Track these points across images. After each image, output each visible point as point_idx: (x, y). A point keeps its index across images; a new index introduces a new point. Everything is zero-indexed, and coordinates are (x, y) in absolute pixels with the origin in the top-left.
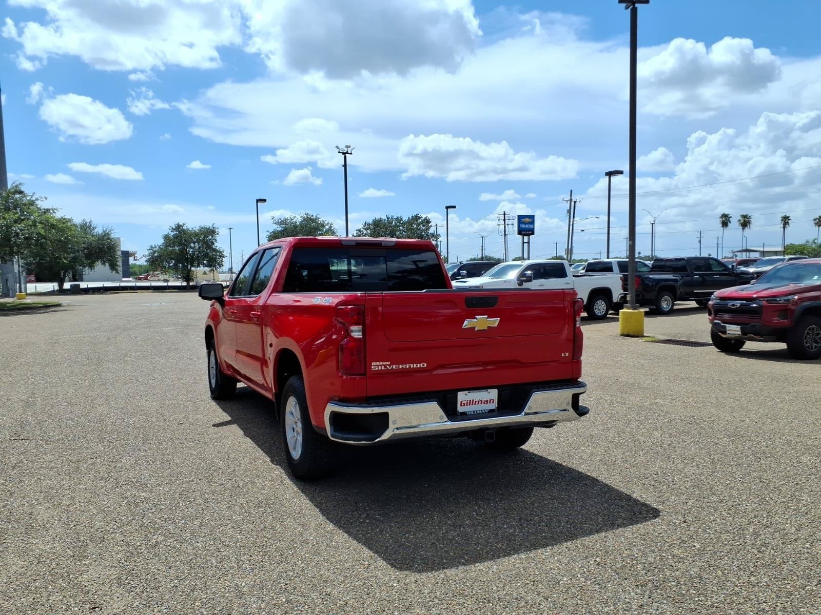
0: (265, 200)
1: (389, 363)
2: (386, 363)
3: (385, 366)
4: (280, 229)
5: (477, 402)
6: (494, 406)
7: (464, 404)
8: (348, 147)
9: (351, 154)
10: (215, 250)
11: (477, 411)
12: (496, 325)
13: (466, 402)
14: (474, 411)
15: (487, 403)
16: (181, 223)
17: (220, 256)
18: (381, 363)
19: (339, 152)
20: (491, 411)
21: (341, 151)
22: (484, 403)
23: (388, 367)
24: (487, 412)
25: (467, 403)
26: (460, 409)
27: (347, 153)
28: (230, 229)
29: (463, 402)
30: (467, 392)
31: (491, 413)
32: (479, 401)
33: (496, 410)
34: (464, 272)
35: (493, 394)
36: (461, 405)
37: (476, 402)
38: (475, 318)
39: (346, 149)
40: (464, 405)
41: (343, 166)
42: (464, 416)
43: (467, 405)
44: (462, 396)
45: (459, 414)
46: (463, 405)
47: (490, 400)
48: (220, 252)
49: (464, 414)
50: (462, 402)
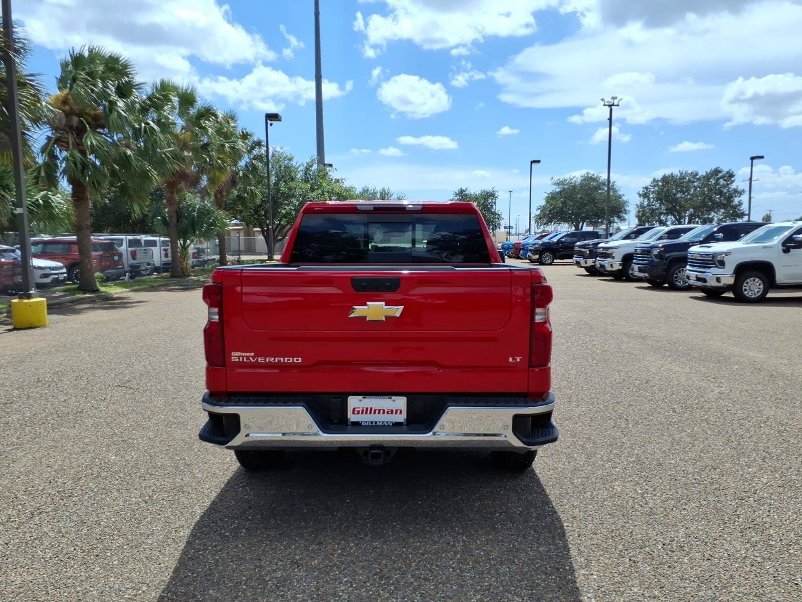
0: (539, 161)
1: (253, 354)
2: (248, 354)
3: (248, 358)
4: (558, 190)
5: (377, 411)
6: (402, 418)
7: (358, 412)
8: (614, 98)
9: (618, 105)
10: (494, 213)
11: (376, 423)
12: (398, 315)
13: (361, 410)
14: (372, 423)
15: (392, 413)
16: (464, 188)
17: (498, 219)
18: (244, 354)
19: (604, 105)
20: (398, 424)
21: (606, 104)
22: (388, 413)
23: (251, 358)
24: (391, 424)
25: (363, 411)
26: (352, 418)
27: (613, 105)
28: (510, 191)
29: (356, 409)
30: (361, 397)
31: (396, 427)
32: (380, 410)
33: (405, 424)
34: (721, 234)
35: (401, 403)
36: (353, 413)
37: (375, 411)
38: (365, 305)
39: (612, 101)
40: (358, 414)
41: (608, 119)
42: (357, 427)
43: (362, 413)
44: (354, 402)
45: (349, 424)
46: (356, 412)
47: (397, 411)
49: (357, 424)
50: (354, 409)
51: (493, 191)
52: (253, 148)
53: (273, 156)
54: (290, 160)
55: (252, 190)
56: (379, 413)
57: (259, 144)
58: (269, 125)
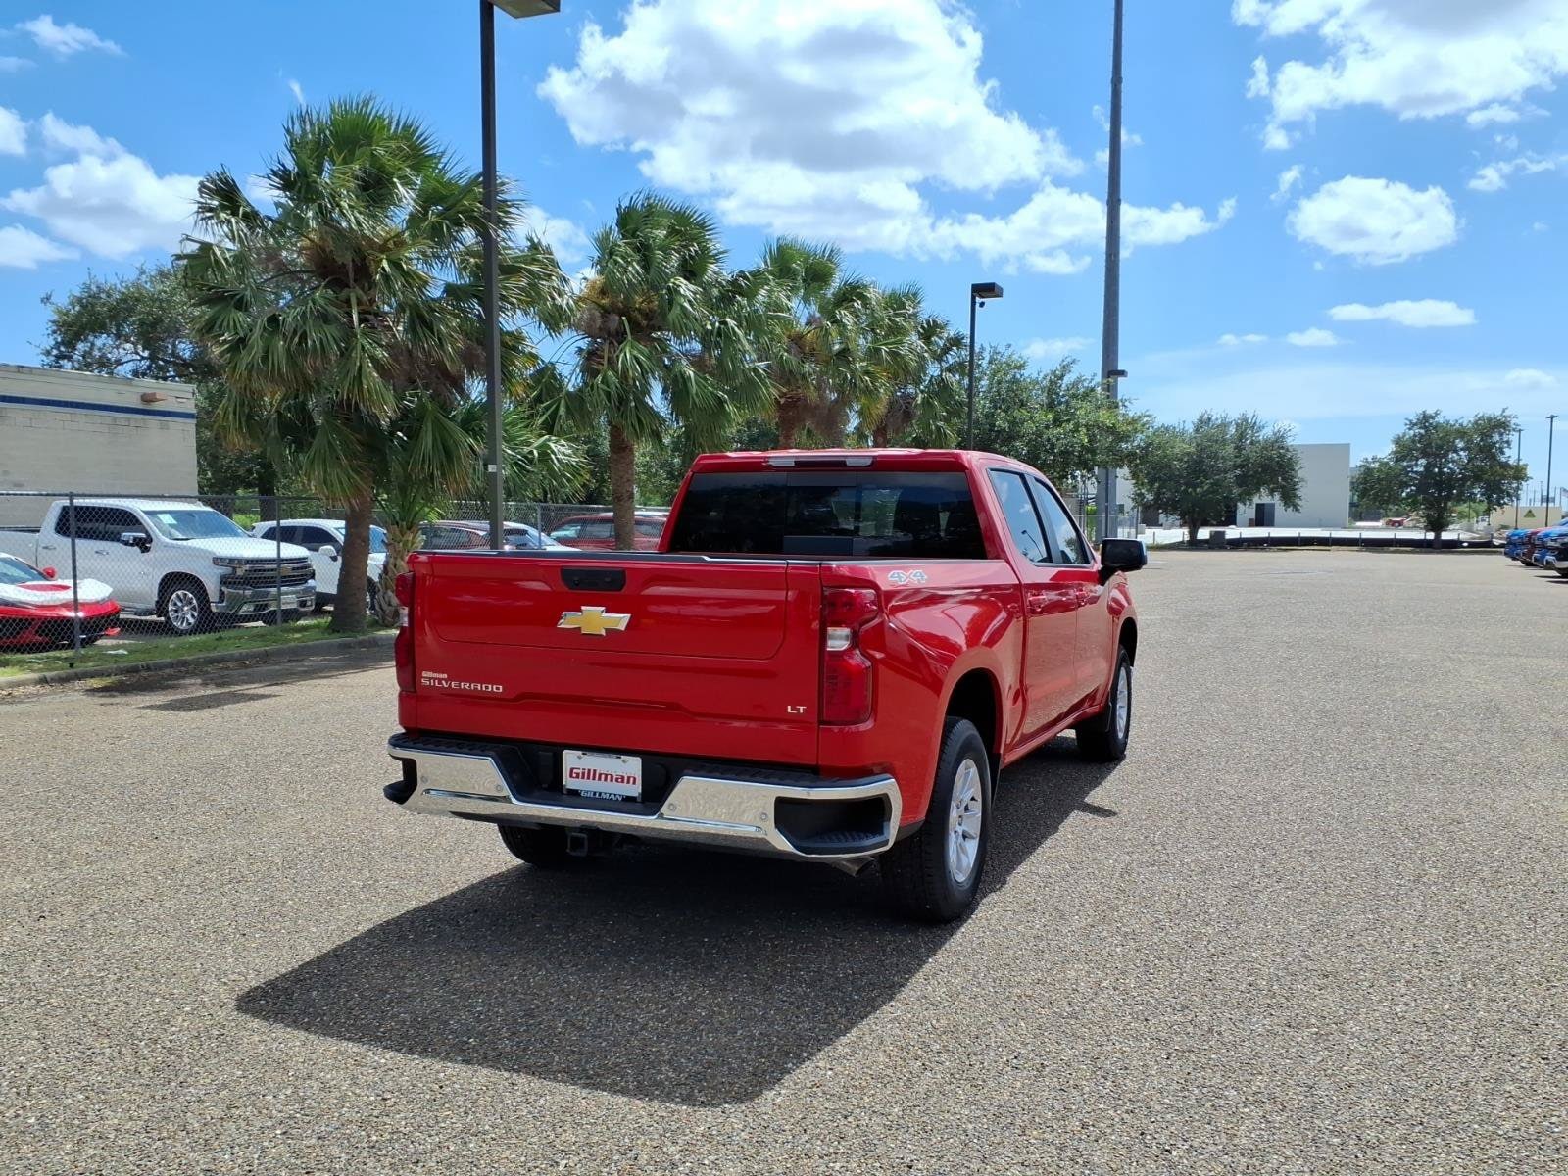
1: (445, 676)
2: (442, 676)
3: (440, 680)
5: (603, 776)
6: (635, 790)
7: (578, 774)
10: (1506, 466)
11: (600, 794)
12: (622, 627)
13: (580, 771)
14: (595, 793)
15: (623, 782)
17: (1516, 478)
18: (436, 675)
20: (629, 799)
22: (617, 780)
23: (443, 682)
24: (620, 799)
25: (583, 774)
26: (569, 782)
28: (1552, 417)
29: (575, 771)
30: (580, 752)
31: (627, 804)
32: (606, 775)
33: (639, 800)
35: (633, 766)
36: (571, 776)
37: (600, 775)
38: (580, 610)
40: (578, 777)
42: (574, 798)
43: (583, 778)
44: (571, 759)
45: (565, 792)
46: (574, 775)
47: (629, 778)
48: (1518, 469)
49: (575, 793)
50: (572, 770)
51: (1504, 417)
52: (946, 350)
53: (990, 362)
54: (1021, 367)
55: (938, 429)
56: (606, 779)
57: (957, 341)
58: (977, 305)
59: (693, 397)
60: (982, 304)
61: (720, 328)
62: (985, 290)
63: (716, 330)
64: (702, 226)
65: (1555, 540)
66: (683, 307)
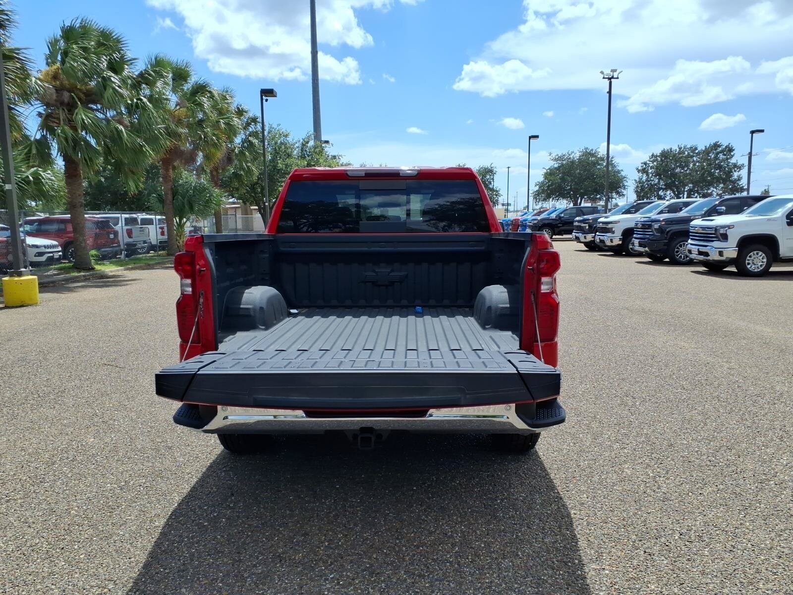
0: (537, 137)
4: (556, 166)
8: (614, 71)
9: (618, 78)
10: (492, 190)
17: (496, 195)
19: (604, 78)
21: (605, 77)
27: (613, 77)
28: (508, 168)
34: (723, 208)
39: (612, 73)
41: (608, 92)
48: (497, 191)
51: (491, 167)
52: (248, 124)
53: (269, 133)
54: (286, 136)
55: (248, 167)
57: (254, 120)
58: (264, 101)
59: (126, 143)
60: (267, 100)
61: (137, 103)
62: (267, 93)
63: (134, 105)
64: (118, 41)
65: (531, 222)
66: (114, 89)
